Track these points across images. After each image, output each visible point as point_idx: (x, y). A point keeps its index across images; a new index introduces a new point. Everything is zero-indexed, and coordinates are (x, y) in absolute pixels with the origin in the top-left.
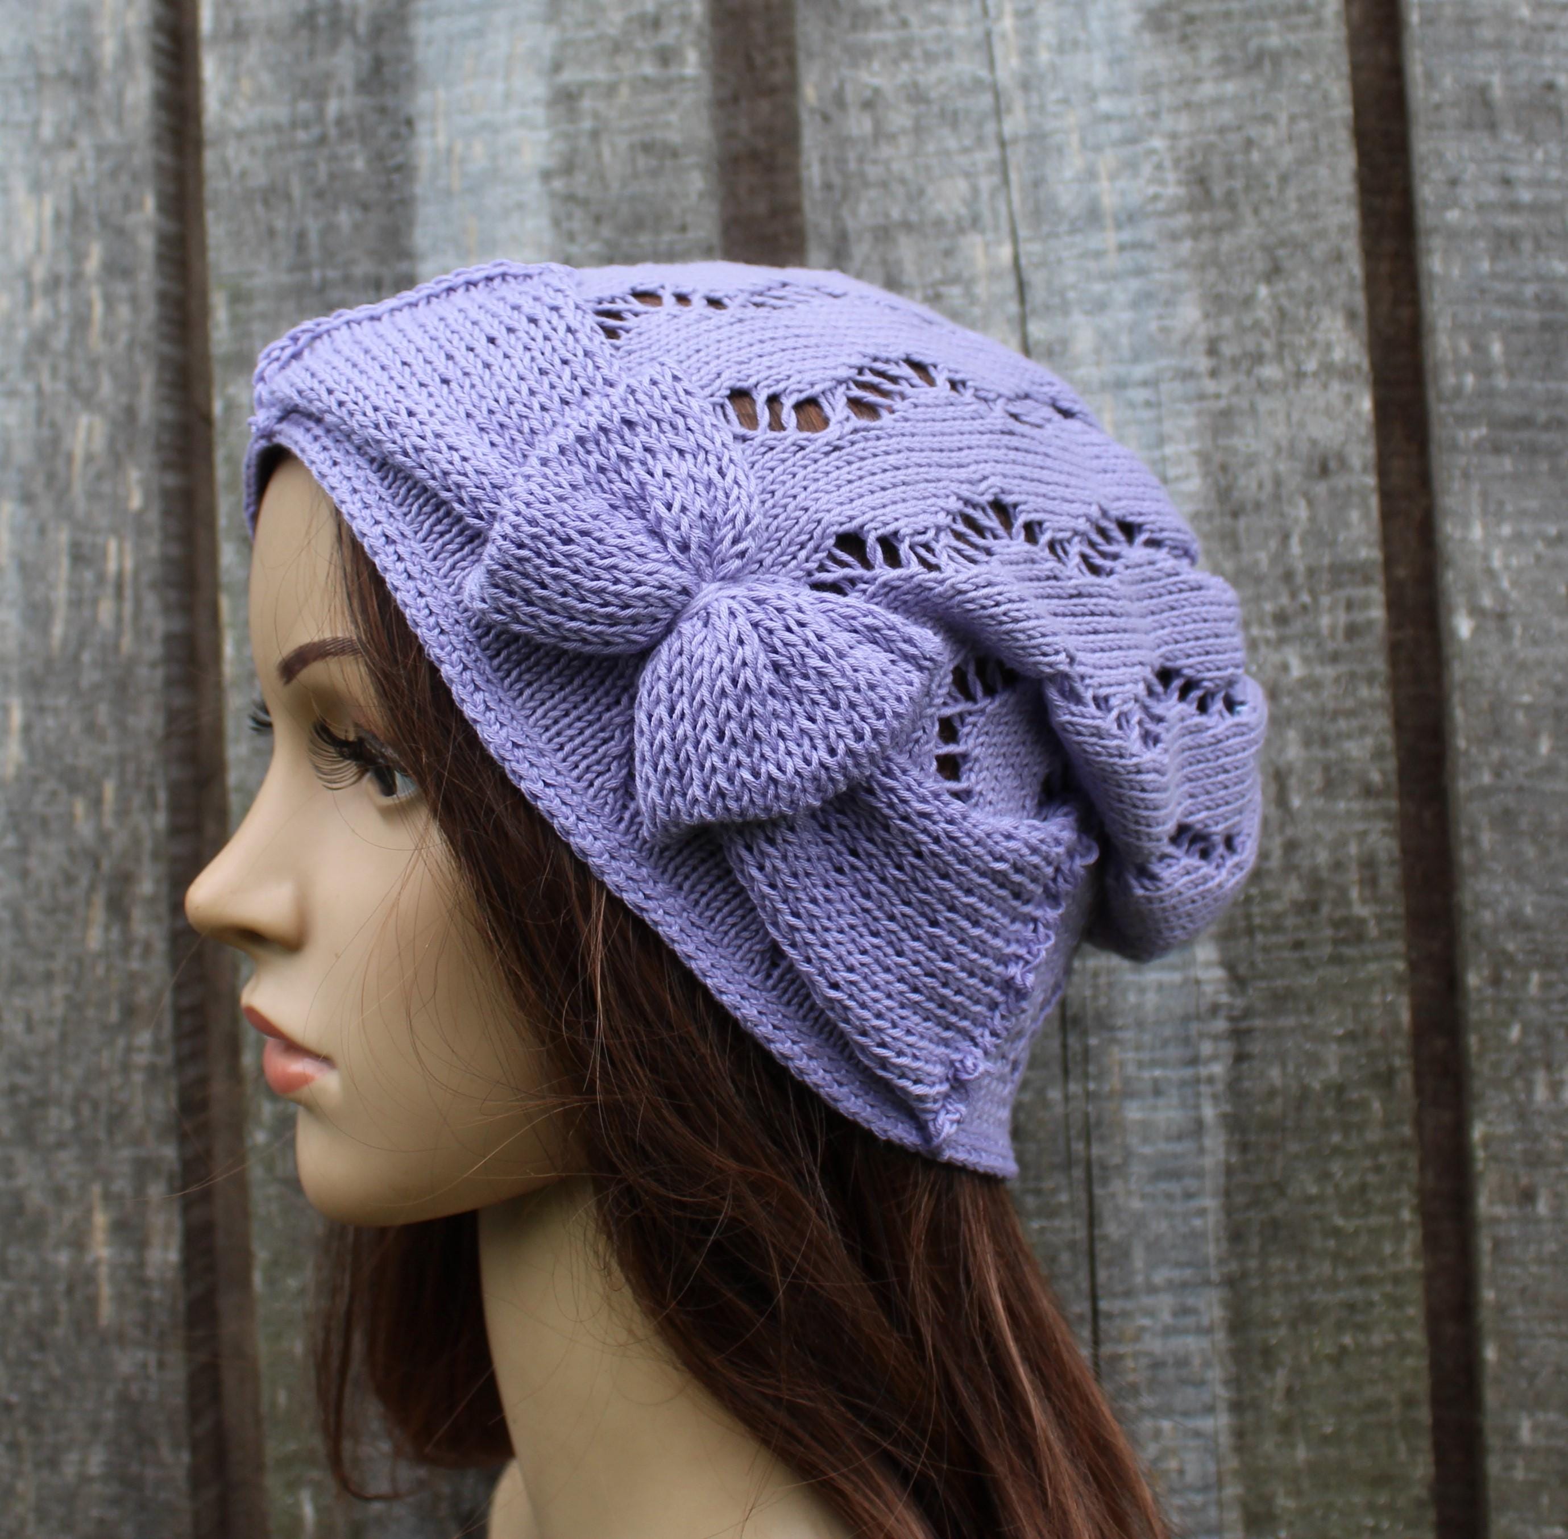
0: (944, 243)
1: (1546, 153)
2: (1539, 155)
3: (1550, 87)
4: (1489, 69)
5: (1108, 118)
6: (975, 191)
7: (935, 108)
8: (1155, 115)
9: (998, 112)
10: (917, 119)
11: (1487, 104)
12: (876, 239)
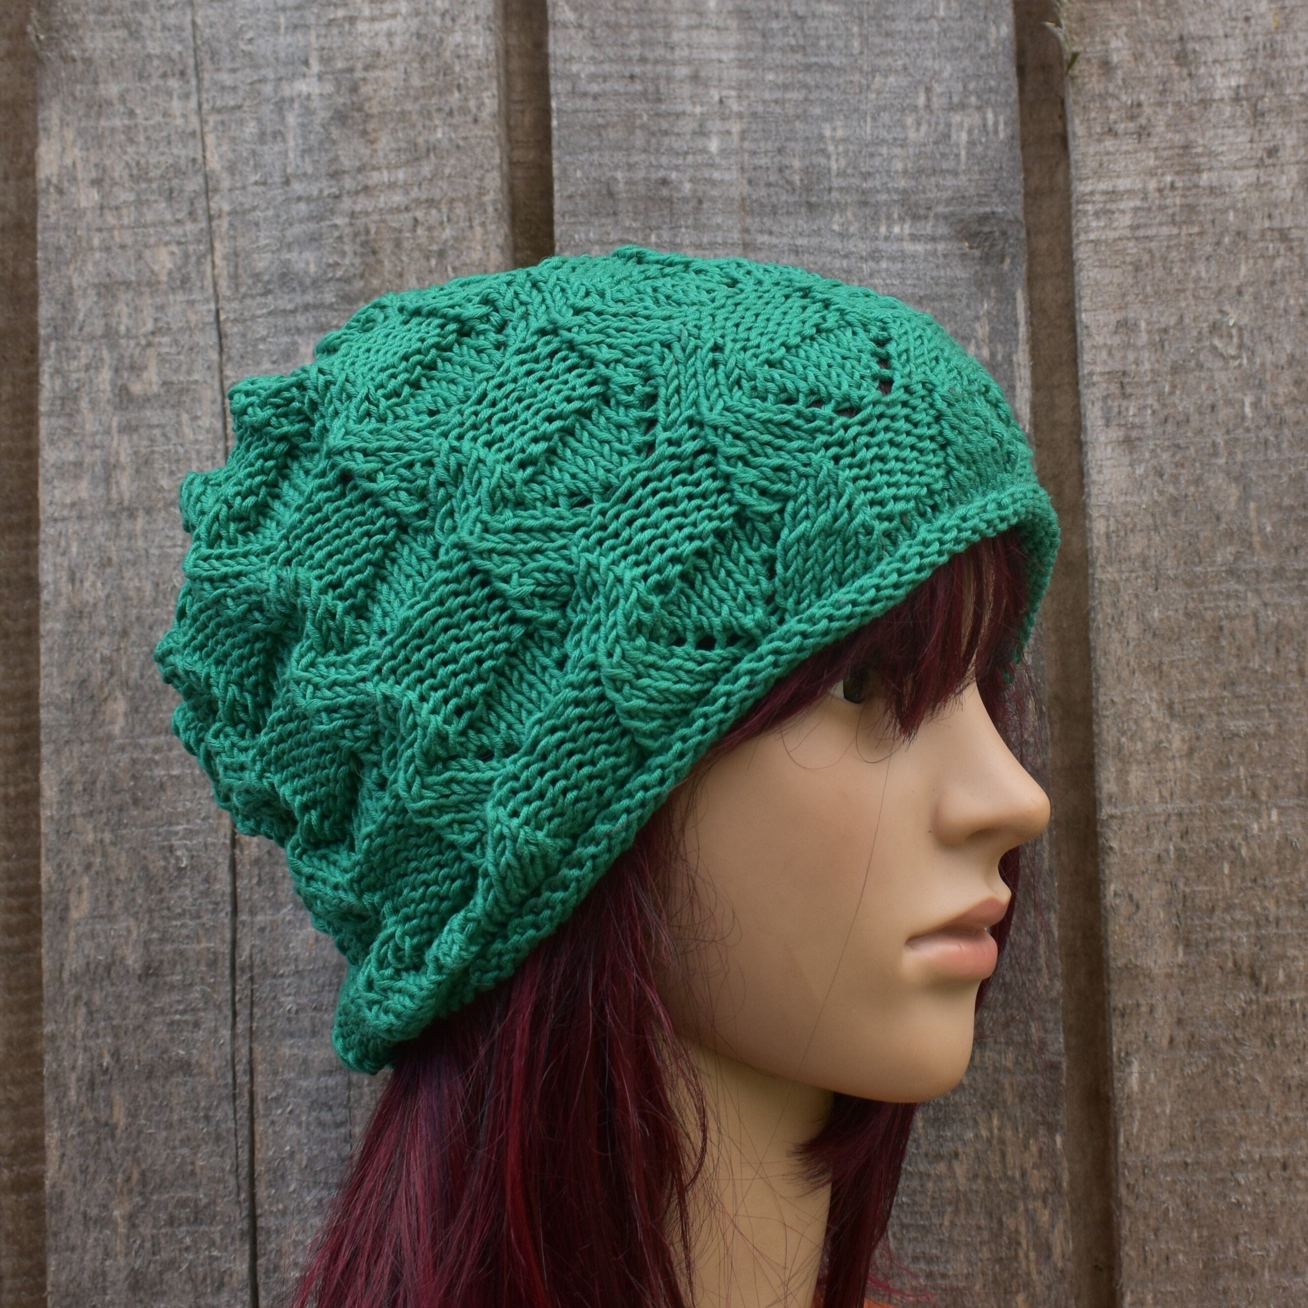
0: (159, 300)
1: (659, 237)
2: (653, 238)
3: (664, 182)
4: (617, 167)
5: (299, 199)
6: (186, 256)
7: (154, 185)
8: (337, 197)
9: (208, 191)
10: (138, 194)
11: (611, 194)
12: (99, 294)
